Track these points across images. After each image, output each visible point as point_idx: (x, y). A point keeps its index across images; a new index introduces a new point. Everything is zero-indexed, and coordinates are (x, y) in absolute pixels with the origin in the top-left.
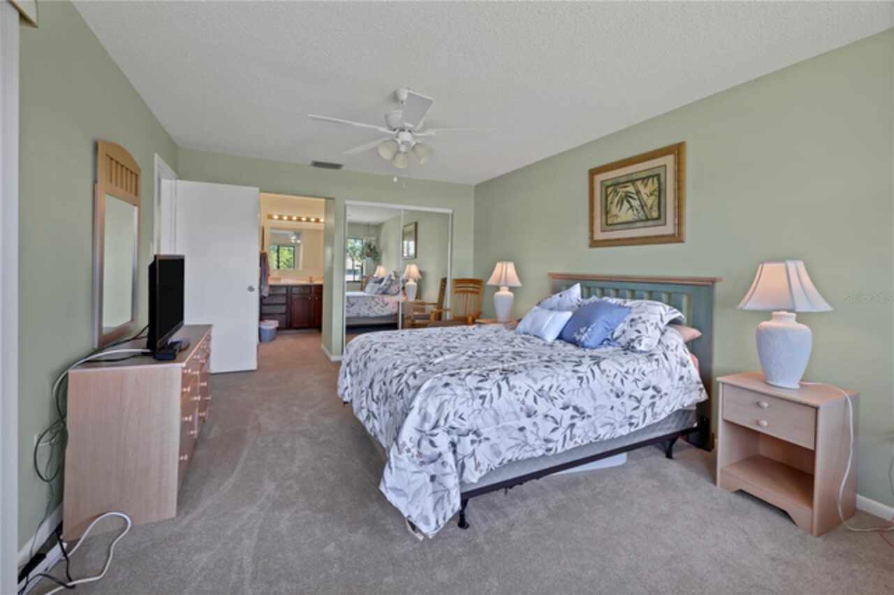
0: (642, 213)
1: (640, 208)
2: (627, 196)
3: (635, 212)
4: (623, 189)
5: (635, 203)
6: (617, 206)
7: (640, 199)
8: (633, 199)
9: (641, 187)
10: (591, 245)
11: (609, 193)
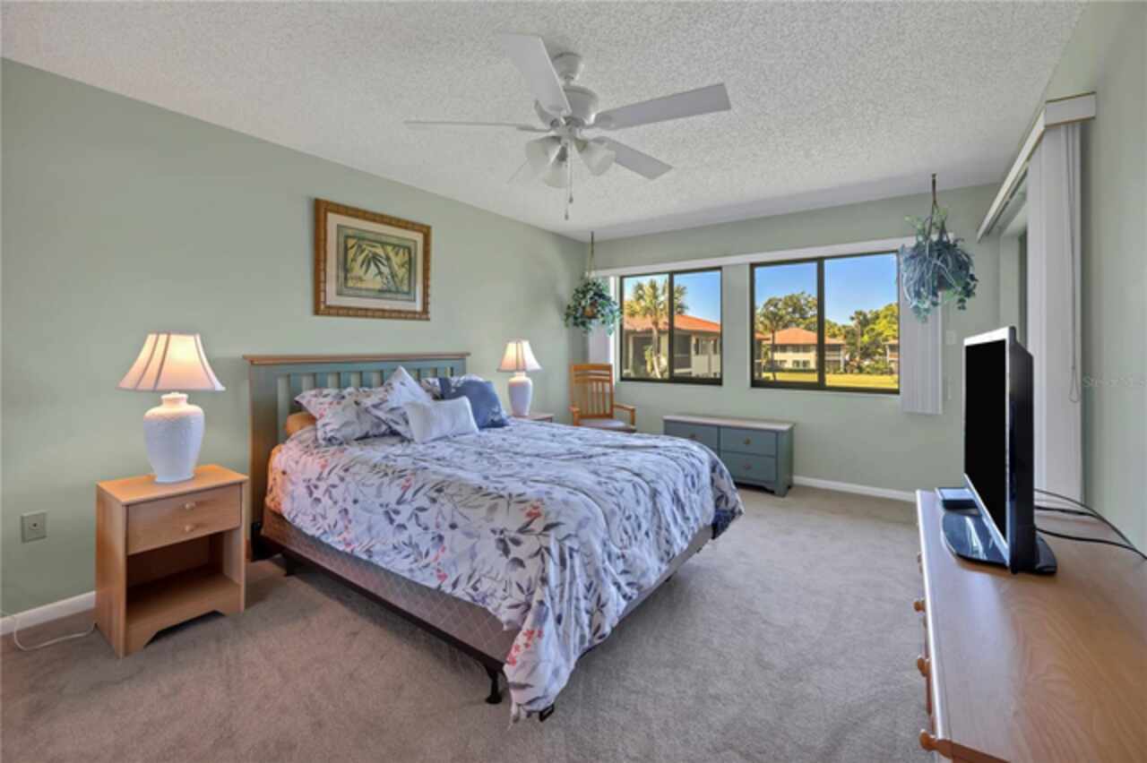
0: (392, 283)
1: (389, 277)
2: (375, 258)
3: (385, 281)
4: (370, 248)
5: (385, 270)
6: (361, 266)
7: (390, 267)
8: (383, 264)
9: (392, 255)
10: (317, 312)
11: (349, 246)
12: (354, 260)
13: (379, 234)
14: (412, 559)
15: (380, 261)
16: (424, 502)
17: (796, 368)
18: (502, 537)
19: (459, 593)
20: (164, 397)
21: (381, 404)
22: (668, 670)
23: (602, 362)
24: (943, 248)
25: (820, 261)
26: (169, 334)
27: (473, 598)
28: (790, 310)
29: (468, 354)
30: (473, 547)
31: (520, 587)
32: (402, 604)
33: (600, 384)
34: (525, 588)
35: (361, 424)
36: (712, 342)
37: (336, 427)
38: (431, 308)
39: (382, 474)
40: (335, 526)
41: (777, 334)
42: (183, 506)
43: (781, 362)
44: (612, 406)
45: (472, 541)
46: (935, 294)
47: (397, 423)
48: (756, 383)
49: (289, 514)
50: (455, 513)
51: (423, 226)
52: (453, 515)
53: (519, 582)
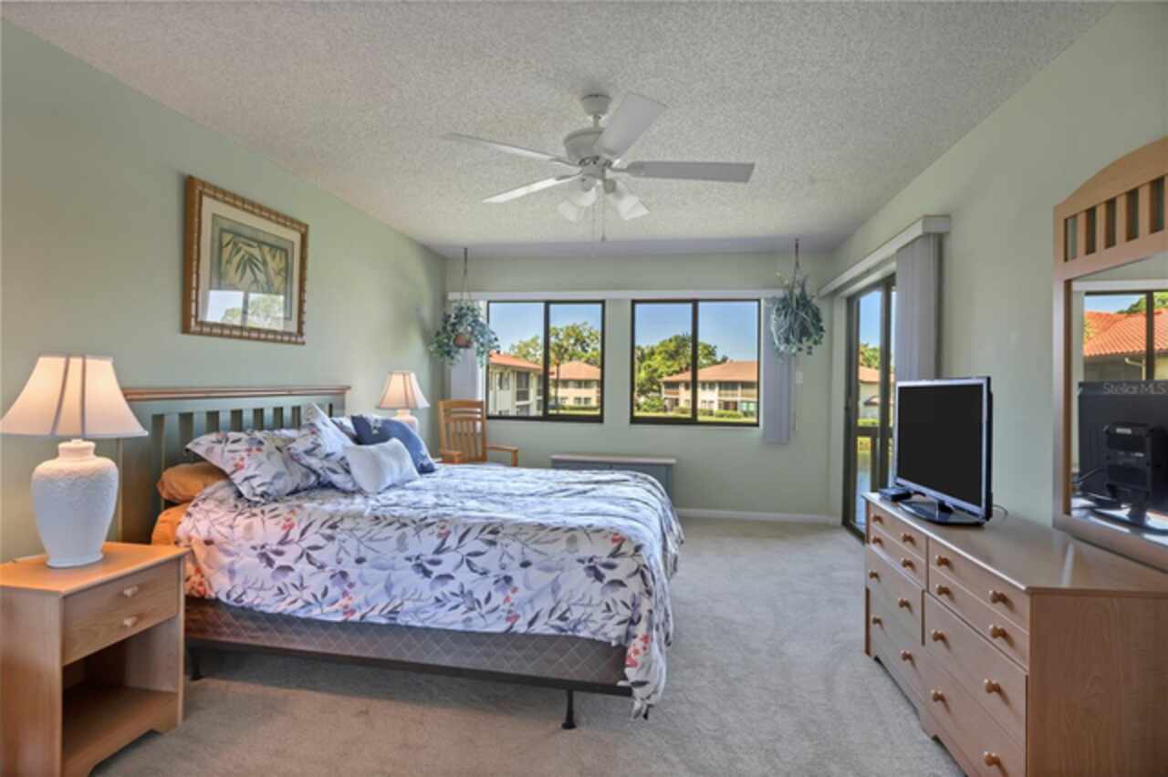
1: (266, 286)
2: (250, 261)
3: (261, 291)
4: (246, 248)
5: (261, 277)
6: (237, 271)
7: (266, 273)
8: (259, 269)
9: (269, 258)
10: (186, 329)
11: (224, 243)
12: (228, 262)
13: (258, 230)
14: (463, 608)
15: (256, 266)
16: (479, 546)
17: (577, 405)
18: (592, 564)
19: (539, 628)
20: (62, 445)
21: (314, 449)
22: (690, 670)
23: (466, 397)
24: (804, 302)
25: (695, 302)
26: (84, 357)
27: (562, 630)
28: (572, 341)
29: (349, 388)
30: (556, 579)
31: (625, 604)
32: (447, 661)
33: (471, 423)
34: (630, 605)
35: (291, 475)
36: (498, 376)
37: (268, 480)
38: (306, 329)
39: (397, 525)
40: (325, 593)
41: (562, 367)
42: (121, 595)
43: (563, 399)
44: (484, 448)
45: (551, 576)
46: (801, 341)
47: (334, 472)
48: (634, 420)
49: (228, 596)
50: (526, 550)
51: (300, 224)
52: (523, 553)
53: (625, 600)
